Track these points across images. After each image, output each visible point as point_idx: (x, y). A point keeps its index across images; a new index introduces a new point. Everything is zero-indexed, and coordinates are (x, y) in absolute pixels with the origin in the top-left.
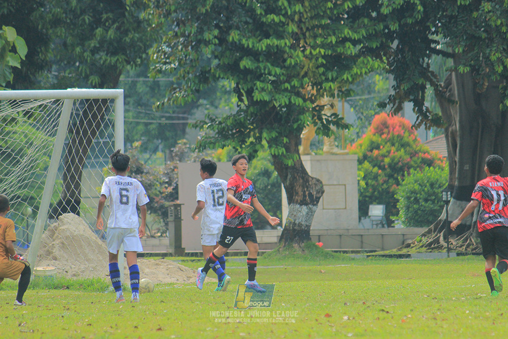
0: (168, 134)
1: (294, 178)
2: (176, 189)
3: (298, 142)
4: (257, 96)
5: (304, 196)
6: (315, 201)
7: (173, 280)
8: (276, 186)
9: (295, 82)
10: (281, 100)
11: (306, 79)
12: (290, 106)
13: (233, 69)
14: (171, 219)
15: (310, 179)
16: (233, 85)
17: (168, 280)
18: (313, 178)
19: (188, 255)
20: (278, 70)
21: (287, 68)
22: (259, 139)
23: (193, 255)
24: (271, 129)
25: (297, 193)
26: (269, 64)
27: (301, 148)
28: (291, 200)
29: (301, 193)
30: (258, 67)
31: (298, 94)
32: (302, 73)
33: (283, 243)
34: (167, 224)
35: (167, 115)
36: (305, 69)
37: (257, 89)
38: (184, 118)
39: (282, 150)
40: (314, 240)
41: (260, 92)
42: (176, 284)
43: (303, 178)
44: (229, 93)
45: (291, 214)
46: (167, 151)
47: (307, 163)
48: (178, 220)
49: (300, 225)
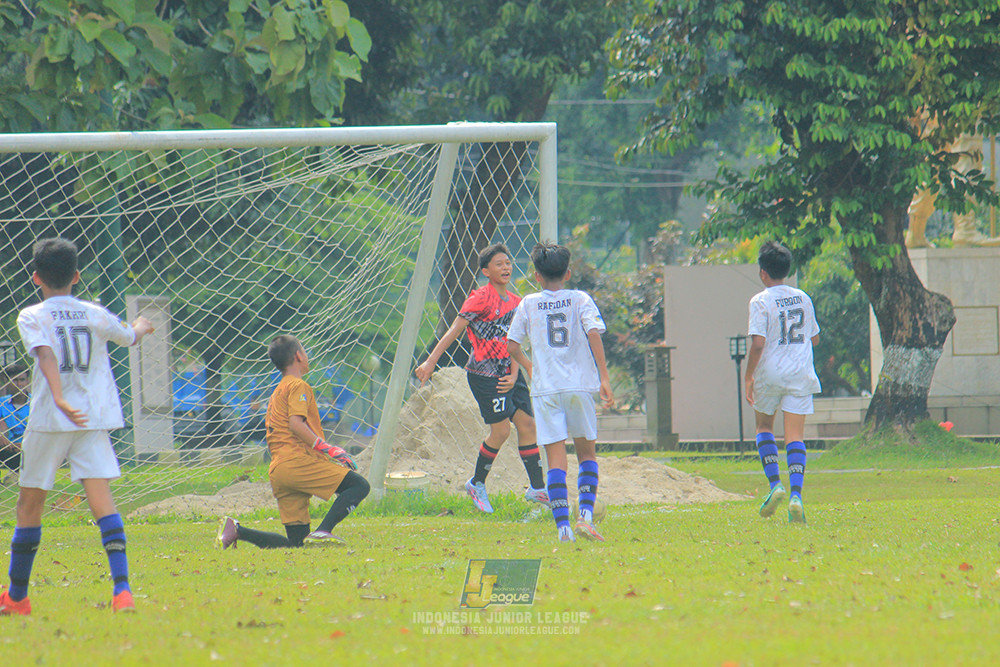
0: (643, 209)
1: (895, 294)
2: (659, 318)
3: (902, 223)
4: (819, 132)
5: (916, 329)
6: (937, 339)
7: (655, 497)
8: (858, 310)
9: (896, 104)
10: (868, 140)
11: (918, 97)
12: (885, 150)
13: (771, 78)
14: (650, 376)
15: (927, 296)
16: (773, 112)
17: (647, 497)
18: (932, 294)
19: (682, 447)
20: (862, 80)
21: (880, 75)
22: (825, 217)
23: (692, 447)
24: (848, 196)
25: (901, 325)
26: (843, 69)
27: (908, 235)
28: (887, 338)
29: (908, 324)
30: (822, 75)
31: (902, 127)
32: (911, 85)
33: (872, 423)
34: (642, 387)
35: (643, 171)
36: (917, 77)
37: (818, 118)
38: (674, 178)
39: (868, 238)
40: (936, 418)
41: (824, 125)
42: (662, 504)
43: (912, 294)
44: (764, 126)
45: (888, 365)
46: (642, 244)
47: (921, 263)
48: (664, 377)
49: (906, 387)
